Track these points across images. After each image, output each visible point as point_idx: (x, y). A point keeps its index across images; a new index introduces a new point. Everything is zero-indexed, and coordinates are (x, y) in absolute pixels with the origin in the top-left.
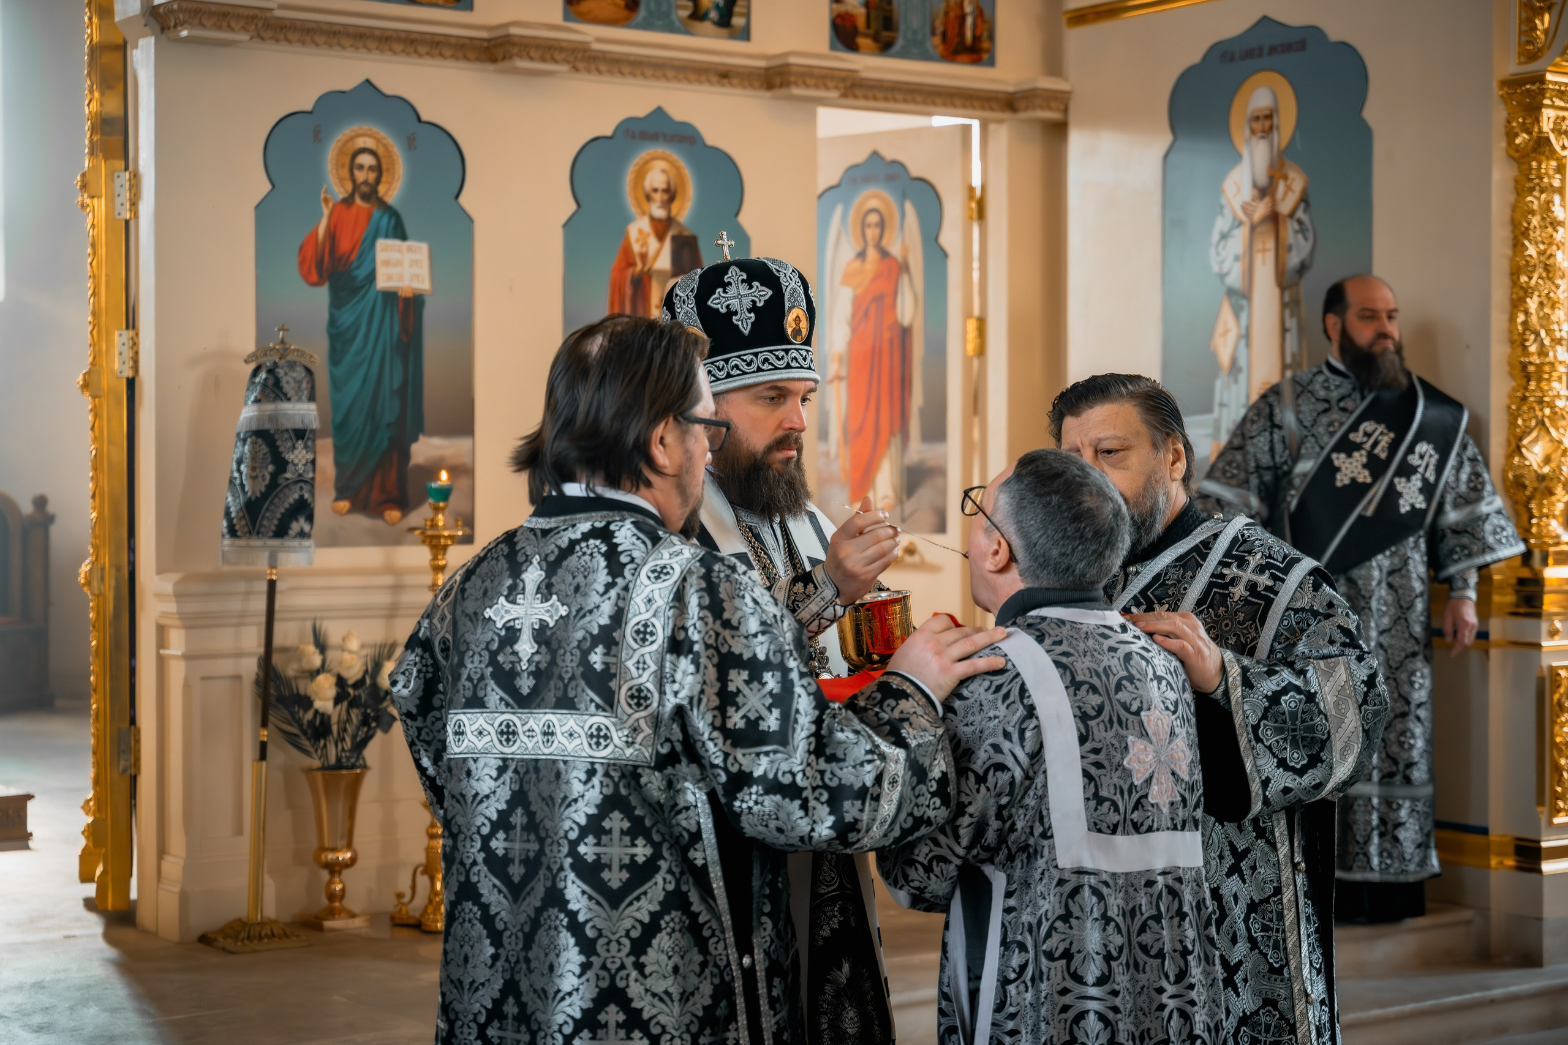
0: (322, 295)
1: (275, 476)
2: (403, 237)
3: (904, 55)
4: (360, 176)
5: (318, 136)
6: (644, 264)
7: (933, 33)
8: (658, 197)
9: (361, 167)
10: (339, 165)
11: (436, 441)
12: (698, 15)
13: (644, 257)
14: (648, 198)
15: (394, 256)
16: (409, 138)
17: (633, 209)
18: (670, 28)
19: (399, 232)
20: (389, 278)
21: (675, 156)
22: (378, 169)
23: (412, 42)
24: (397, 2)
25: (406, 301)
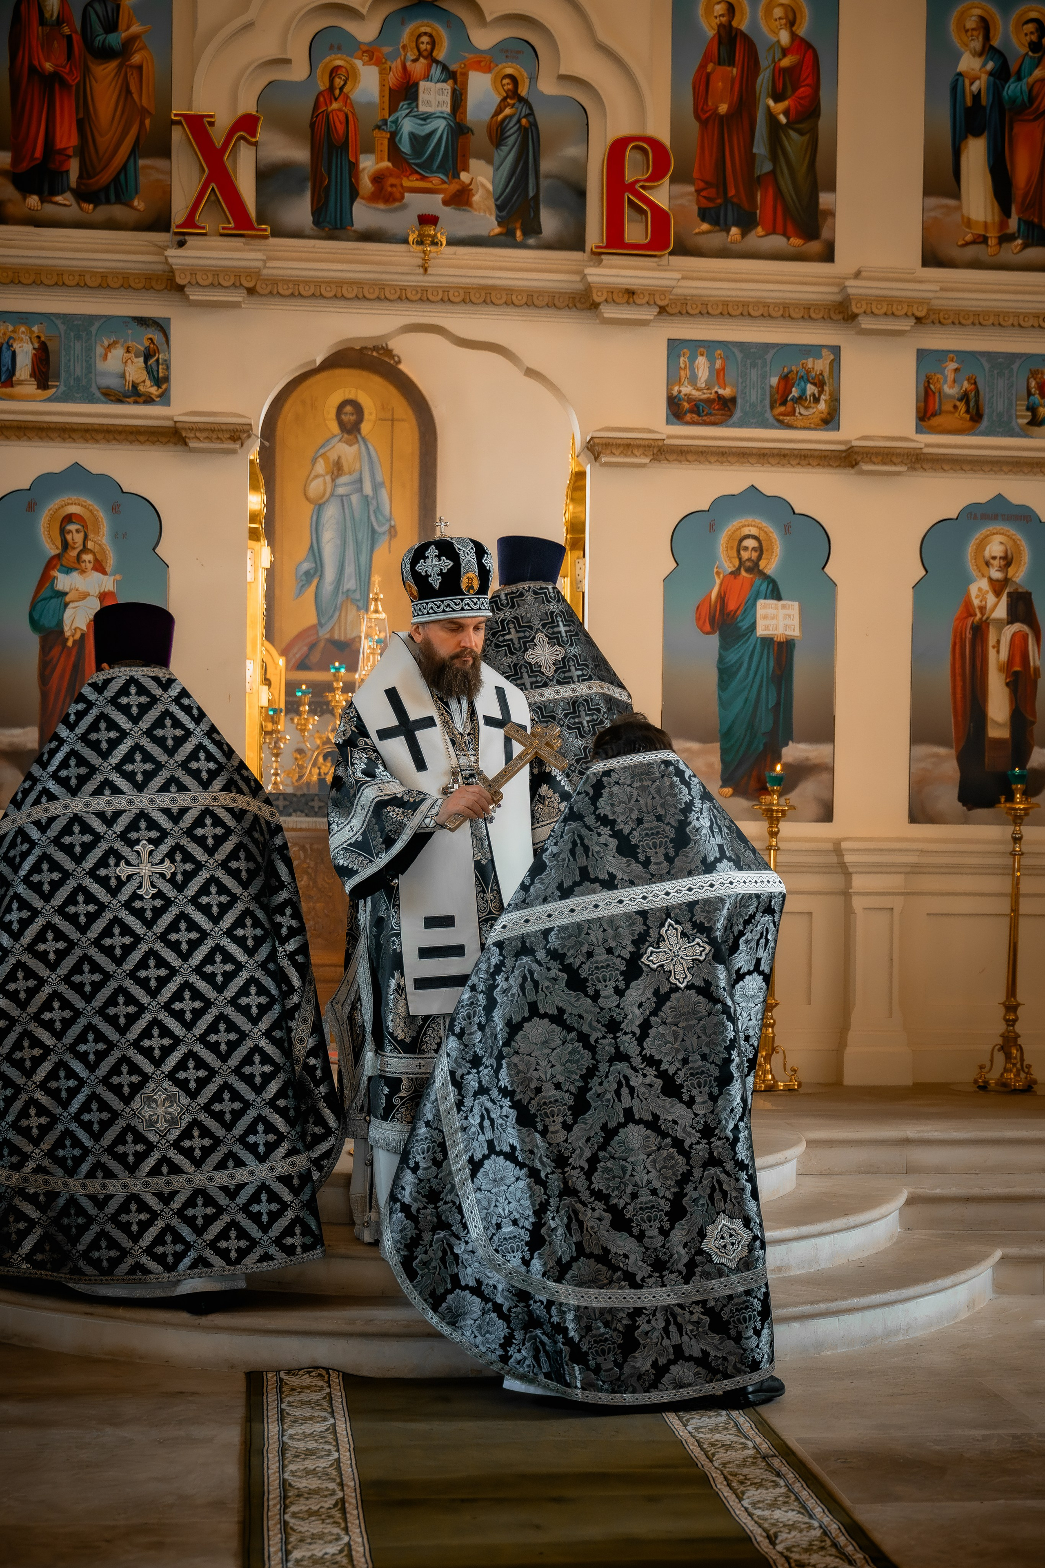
0: (713, 640)
2: (779, 598)
4: (745, 555)
5: (713, 528)
6: (983, 614)
8: (996, 563)
9: (746, 548)
10: (728, 548)
11: (802, 746)
12: (1035, 421)
13: (982, 609)
14: (987, 564)
16: (785, 526)
17: (973, 573)
18: (1011, 433)
19: (776, 594)
20: (767, 628)
21: (1012, 532)
22: (760, 550)
23: (784, 456)
24: (772, 427)
25: (780, 644)
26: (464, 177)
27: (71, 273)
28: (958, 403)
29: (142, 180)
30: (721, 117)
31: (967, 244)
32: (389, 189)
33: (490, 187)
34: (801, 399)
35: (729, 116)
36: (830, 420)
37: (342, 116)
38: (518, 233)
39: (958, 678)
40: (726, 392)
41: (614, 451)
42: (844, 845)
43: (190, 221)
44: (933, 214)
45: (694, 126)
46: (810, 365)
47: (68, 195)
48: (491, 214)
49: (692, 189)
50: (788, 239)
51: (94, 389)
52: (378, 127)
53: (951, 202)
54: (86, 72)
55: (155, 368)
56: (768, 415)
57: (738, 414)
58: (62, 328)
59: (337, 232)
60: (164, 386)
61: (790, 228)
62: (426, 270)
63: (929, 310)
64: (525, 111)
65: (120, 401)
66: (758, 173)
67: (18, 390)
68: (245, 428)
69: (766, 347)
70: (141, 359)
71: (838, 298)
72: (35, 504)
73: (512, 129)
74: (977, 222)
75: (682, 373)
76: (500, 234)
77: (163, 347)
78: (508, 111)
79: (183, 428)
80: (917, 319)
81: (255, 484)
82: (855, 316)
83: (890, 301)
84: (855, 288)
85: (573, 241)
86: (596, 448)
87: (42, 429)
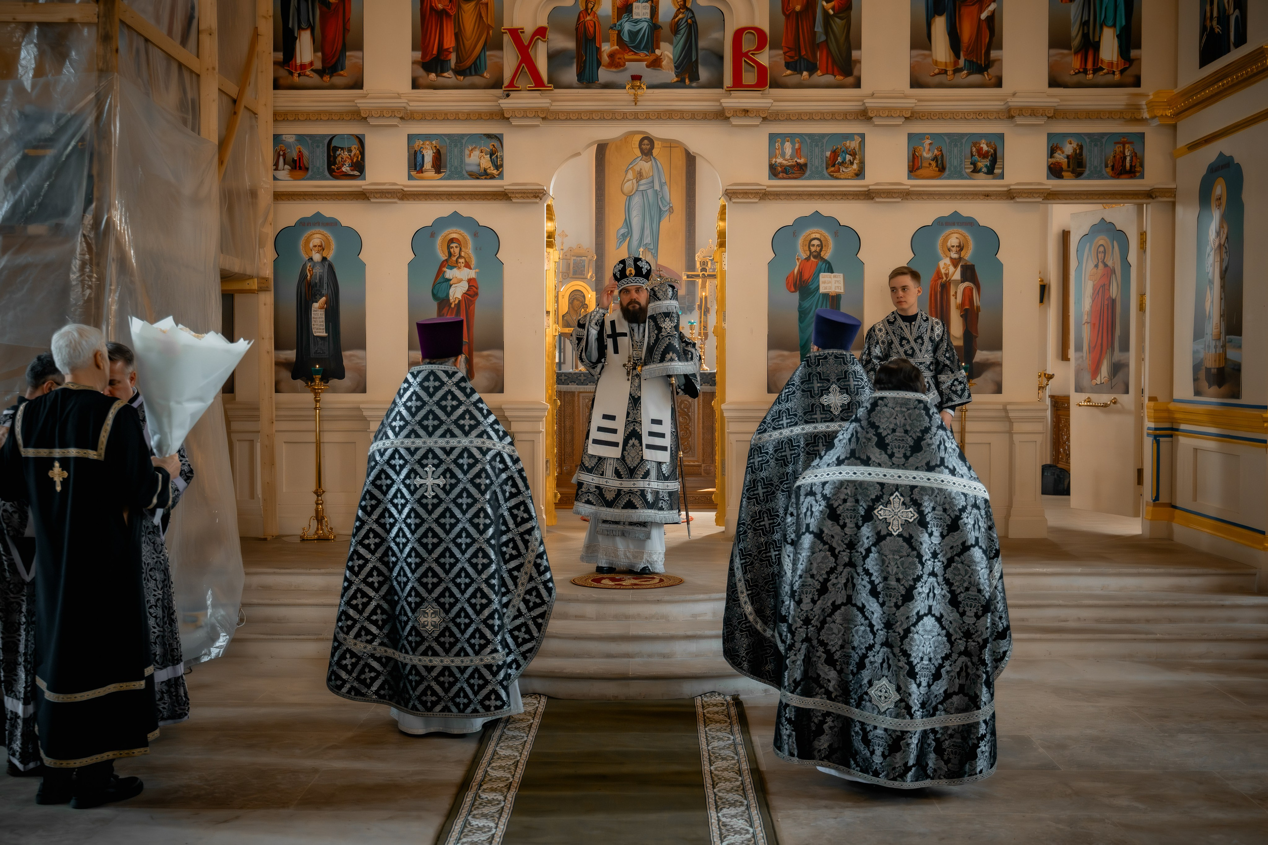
0: (796, 295)
2: (832, 272)
3: (1089, 178)
4: (813, 249)
5: (795, 235)
6: (947, 278)
7: (1106, 166)
8: (954, 249)
9: (813, 245)
10: (803, 245)
12: (976, 170)
13: (947, 275)
14: (949, 250)
15: (827, 279)
16: (835, 233)
17: (942, 255)
18: (962, 177)
19: (830, 270)
20: (826, 288)
21: (964, 232)
23: (835, 195)
24: (828, 179)
25: (833, 297)
26: (658, 52)
27: (452, 113)
28: (931, 162)
29: (488, 62)
30: (797, 13)
31: (936, 74)
32: (618, 60)
33: (671, 56)
35: (801, 12)
36: (860, 174)
37: (592, 24)
38: (687, 81)
39: (934, 313)
40: (802, 161)
41: (739, 196)
43: (511, 84)
44: (916, 59)
45: (783, 18)
46: (848, 144)
47: (450, 72)
48: (672, 70)
49: (781, 52)
50: (835, 76)
51: (464, 172)
52: (611, 28)
54: (459, 7)
55: (496, 160)
56: (825, 172)
57: (808, 173)
58: (448, 141)
59: (590, 84)
60: (500, 170)
61: (836, 70)
62: (636, 102)
63: (912, 113)
64: (690, 15)
65: (478, 178)
66: (818, 42)
67: (425, 174)
68: (542, 191)
69: (823, 136)
70: (489, 156)
71: (862, 108)
72: (434, 234)
73: (683, 25)
74: (941, 62)
75: (777, 151)
76: (677, 81)
77: (499, 149)
78: (681, 16)
79: (509, 192)
80: (906, 118)
81: (550, 218)
82: (871, 118)
83: (890, 109)
84: (870, 103)
85: (717, 83)
86: (730, 194)
87: (437, 195)
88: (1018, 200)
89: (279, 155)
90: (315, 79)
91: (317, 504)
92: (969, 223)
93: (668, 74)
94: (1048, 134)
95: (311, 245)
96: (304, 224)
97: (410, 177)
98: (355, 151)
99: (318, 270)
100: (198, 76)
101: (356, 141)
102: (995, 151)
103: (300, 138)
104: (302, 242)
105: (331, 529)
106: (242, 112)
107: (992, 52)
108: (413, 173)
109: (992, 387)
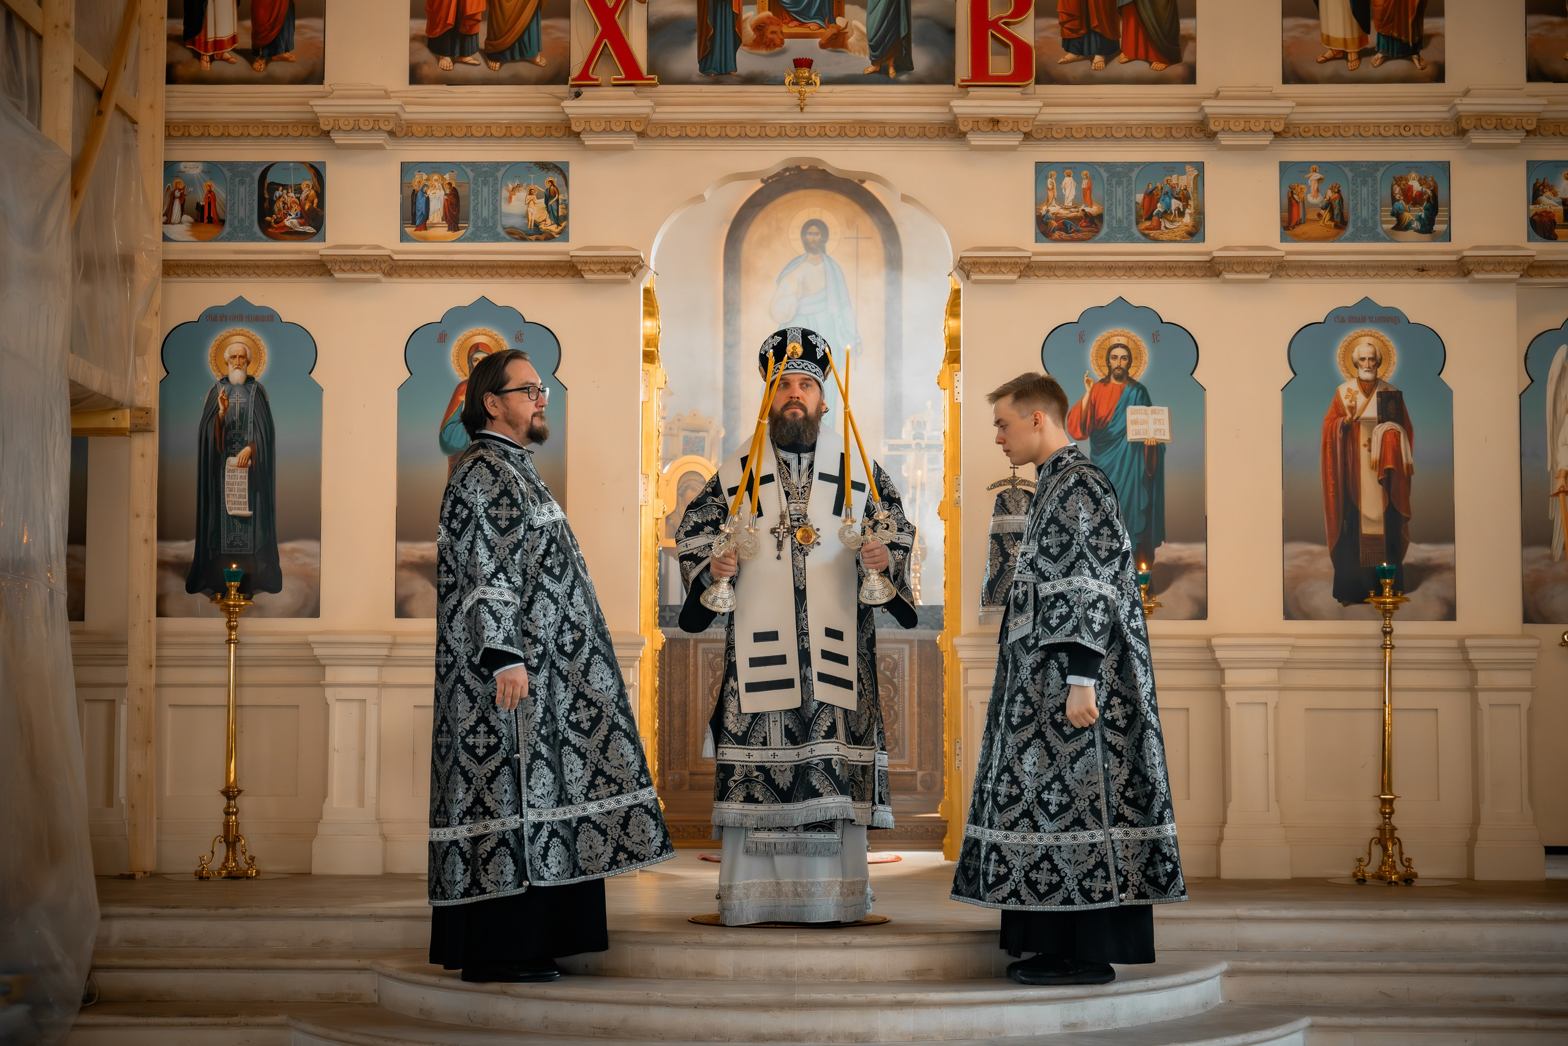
0: (1086, 446)
1: (1002, 564)
2: (1149, 404)
5: (1082, 338)
6: (1353, 414)
8: (1365, 364)
9: (1115, 357)
10: (1098, 357)
11: (1175, 546)
12: (1401, 226)
13: (1352, 409)
14: (1356, 365)
15: (1141, 417)
16: (1153, 335)
17: (1343, 374)
18: (1376, 237)
19: (1145, 400)
20: (1138, 433)
21: (1381, 333)
22: (1129, 358)
23: (1150, 268)
24: (1139, 241)
25: (1151, 447)
26: (840, 21)
27: (479, 125)
28: (1322, 212)
29: (544, 39)
31: (1327, 60)
32: (770, 36)
33: (864, 30)
34: (1166, 214)
36: (1196, 233)
38: (891, 71)
39: (1330, 477)
40: (1093, 210)
41: (983, 269)
42: (1215, 641)
43: (584, 75)
44: (1293, 34)
46: (1174, 181)
47: (478, 55)
48: (865, 53)
49: (1056, 22)
50: (1151, 64)
51: (500, 229)
53: (1311, 22)
55: (555, 207)
56: (1134, 229)
57: (1105, 230)
58: (471, 175)
59: (722, 77)
60: (563, 224)
61: (1152, 53)
62: (802, 109)
63: (1287, 125)
65: (523, 239)
66: (1120, 4)
67: (431, 232)
68: (635, 260)
69: (1131, 166)
70: (543, 200)
71: (1199, 117)
72: (446, 335)
74: (1336, 39)
75: (1050, 194)
76: (874, 72)
77: (562, 189)
79: (579, 262)
80: (1275, 133)
81: (651, 311)
82: (1215, 134)
83: (1247, 118)
84: (1212, 107)
85: (944, 75)
86: (966, 267)
87: (452, 267)
88: (1477, 276)
89: (173, 198)
90: (240, 65)
91: (228, 814)
92: (1391, 318)
93: (860, 60)
94: (1528, 162)
95: (227, 355)
96: (215, 317)
97: (404, 237)
98: (307, 191)
99: (238, 399)
100: (40, 37)
101: (310, 174)
102: (1435, 192)
103: (212, 168)
104: (210, 350)
105: (252, 858)
106: (110, 112)
107: (1426, 21)
108: (410, 230)
109: (1437, 608)
